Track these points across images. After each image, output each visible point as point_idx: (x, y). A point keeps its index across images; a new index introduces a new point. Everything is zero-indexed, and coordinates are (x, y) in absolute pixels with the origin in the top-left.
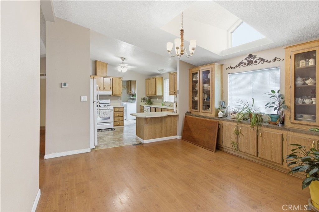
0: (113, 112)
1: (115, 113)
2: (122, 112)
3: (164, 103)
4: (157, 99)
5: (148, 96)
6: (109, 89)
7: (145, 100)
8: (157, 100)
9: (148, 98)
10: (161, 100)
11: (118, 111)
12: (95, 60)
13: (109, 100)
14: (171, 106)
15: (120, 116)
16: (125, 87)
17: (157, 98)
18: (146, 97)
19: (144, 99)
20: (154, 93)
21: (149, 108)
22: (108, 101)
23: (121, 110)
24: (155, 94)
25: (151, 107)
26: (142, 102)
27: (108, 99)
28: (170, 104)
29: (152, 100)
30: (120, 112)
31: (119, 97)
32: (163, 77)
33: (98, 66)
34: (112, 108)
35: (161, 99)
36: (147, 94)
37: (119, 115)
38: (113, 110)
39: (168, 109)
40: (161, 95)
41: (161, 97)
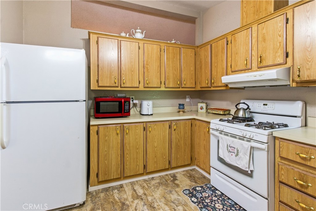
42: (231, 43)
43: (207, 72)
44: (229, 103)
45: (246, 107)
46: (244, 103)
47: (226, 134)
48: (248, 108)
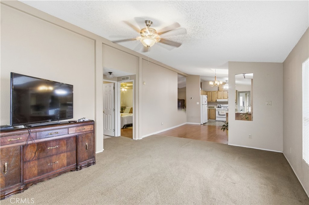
6: (227, 98)
27: (227, 104)
42: (217, 93)
43: (210, 98)
44: (213, 105)
45: (220, 105)
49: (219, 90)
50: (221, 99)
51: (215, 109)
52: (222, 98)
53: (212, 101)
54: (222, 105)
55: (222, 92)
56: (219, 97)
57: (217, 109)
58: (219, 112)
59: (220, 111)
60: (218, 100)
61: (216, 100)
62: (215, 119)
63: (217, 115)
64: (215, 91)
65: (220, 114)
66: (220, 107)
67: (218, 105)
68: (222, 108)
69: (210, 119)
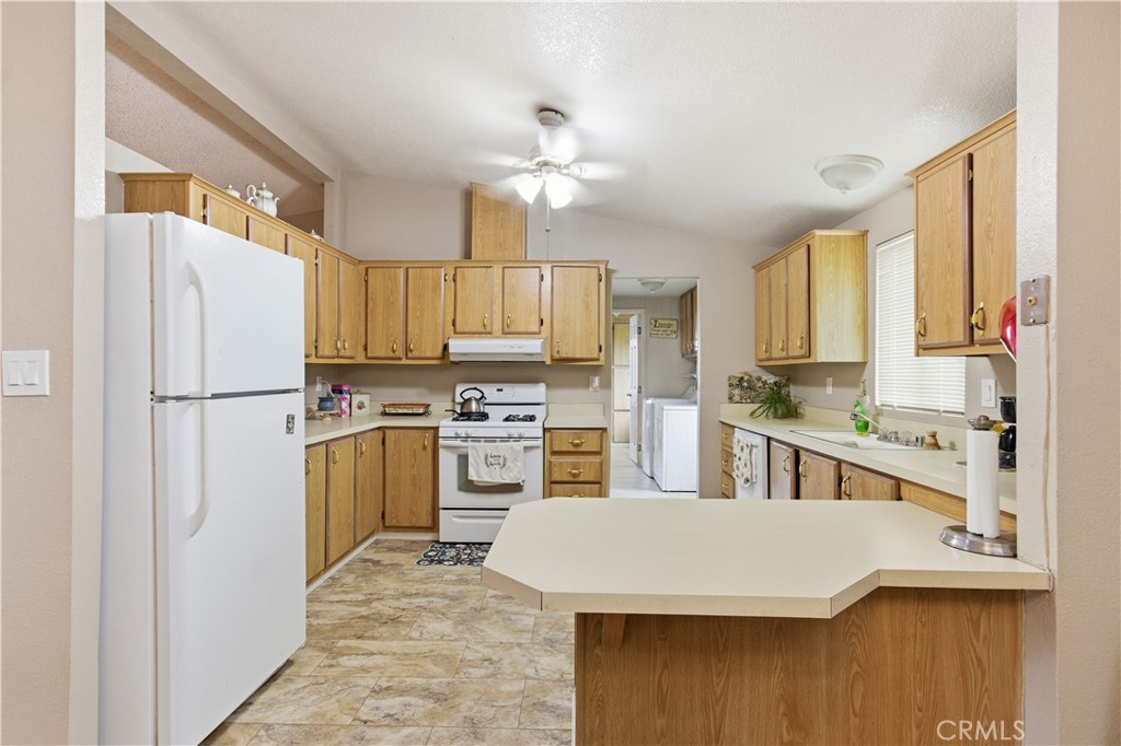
0: (537, 457)
1: (555, 459)
2: (597, 459)
3: (878, 413)
4: (824, 385)
5: (769, 369)
6: (535, 327)
7: (750, 388)
8: (829, 390)
9: (771, 379)
10: (850, 394)
11: (572, 449)
12: (467, 185)
13: (542, 387)
14: (936, 446)
15: (581, 479)
16: (674, 328)
17: (830, 380)
18: (756, 372)
19: (743, 387)
20: (796, 348)
21: (760, 442)
22: (538, 392)
23: (591, 443)
24: (802, 352)
25: (769, 439)
26: (731, 399)
27: (535, 381)
28: (923, 431)
29: (795, 392)
30: (582, 459)
31: (596, 370)
32: (866, 232)
33: (479, 214)
34: (534, 429)
35: (855, 384)
36: (764, 356)
37: (574, 475)
38: (540, 442)
39: (898, 481)
40: (851, 355)
41: (852, 373)
42: (454, 280)
43: (391, 324)
44: (423, 390)
45: (479, 395)
46: (475, 389)
47: (477, 439)
48: (483, 397)
49: (468, 255)
50: (486, 333)
51: (436, 429)
52: (497, 327)
53: (407, 350)
54: (491, 392)
55: (497, 270)
56: (471, 318)
57: (448, 427)
58: (463, 460)
59: (476, 452)
60: (459, 347)
61: (446, 347)
62: (434, 527)
63: (449, 492)
64: (438, 265)
65: (473, 476)
66: (474, 406)
67: (459, 389)
68: (495, 425)
69: (387, 528)
